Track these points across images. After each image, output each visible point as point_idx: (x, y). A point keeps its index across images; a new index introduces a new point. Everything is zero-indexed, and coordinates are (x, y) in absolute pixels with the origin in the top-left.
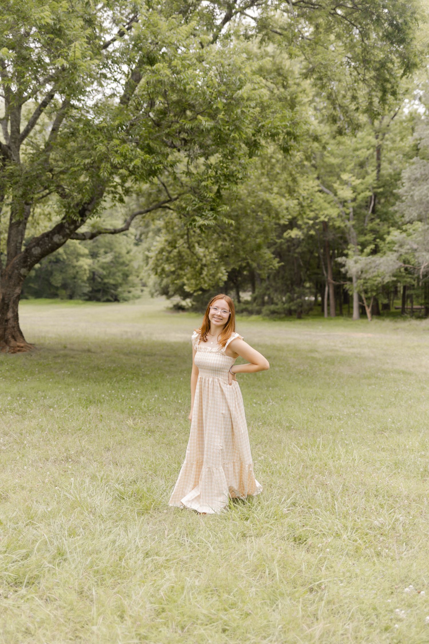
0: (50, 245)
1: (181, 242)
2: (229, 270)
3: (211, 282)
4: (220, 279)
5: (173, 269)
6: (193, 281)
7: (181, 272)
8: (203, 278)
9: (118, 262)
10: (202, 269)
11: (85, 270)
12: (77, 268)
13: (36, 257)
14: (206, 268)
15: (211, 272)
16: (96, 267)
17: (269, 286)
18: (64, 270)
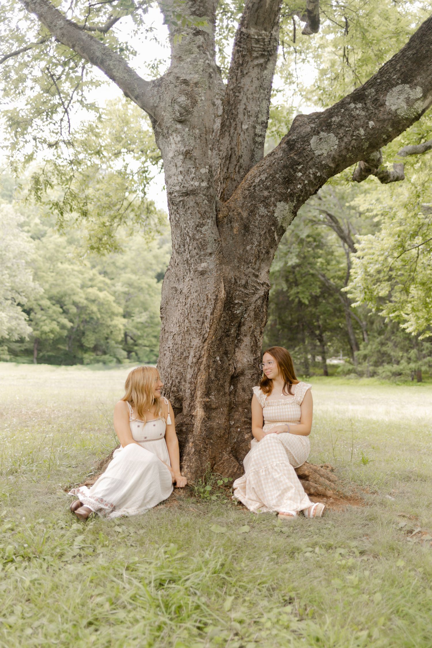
9: (152, 322)
11: (120, 330)
12: (111, 328)
16: (130, 327)
18: (96, 331)
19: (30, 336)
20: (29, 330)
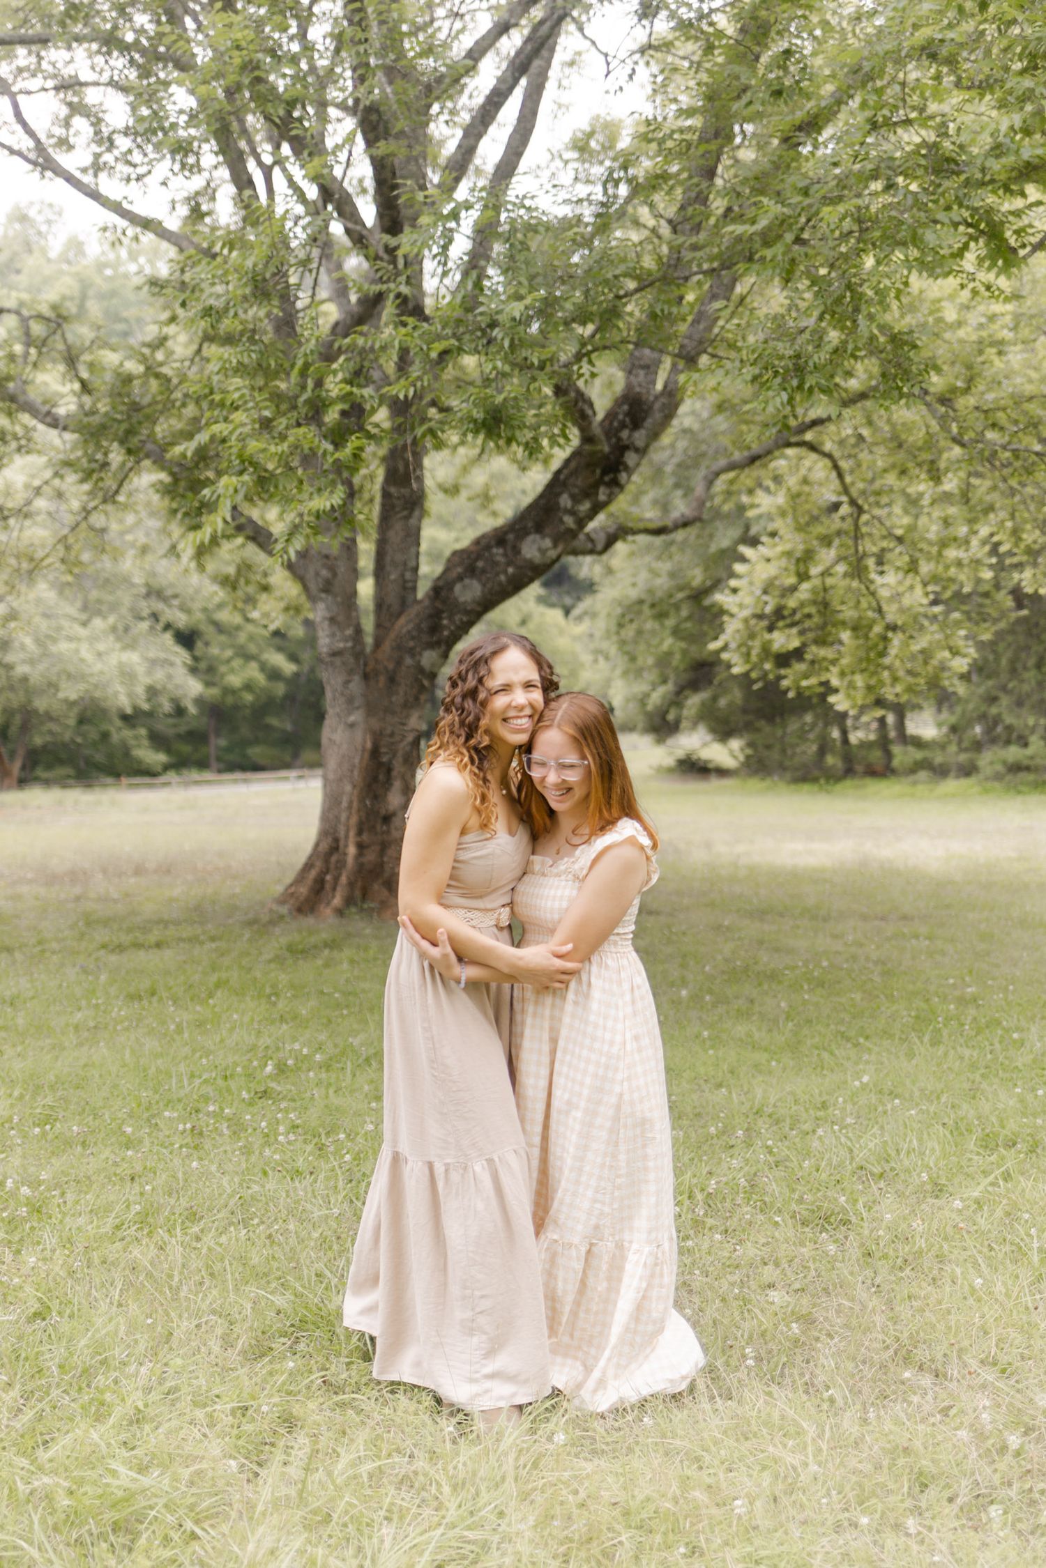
0: (510, 570)
1: (827, 556)
2: (986, 637)
3: (910, 679)
4: (943, 668)
5: (795, 643)
6: (859, 680)
7: (823, 652)
8: (888, 668)
10: (885, 639)
13: (467, 612)
14: (896, 640)
15: (915, 647)
17: (994, 693)
19: (199, 701)
20: (194, 687)
